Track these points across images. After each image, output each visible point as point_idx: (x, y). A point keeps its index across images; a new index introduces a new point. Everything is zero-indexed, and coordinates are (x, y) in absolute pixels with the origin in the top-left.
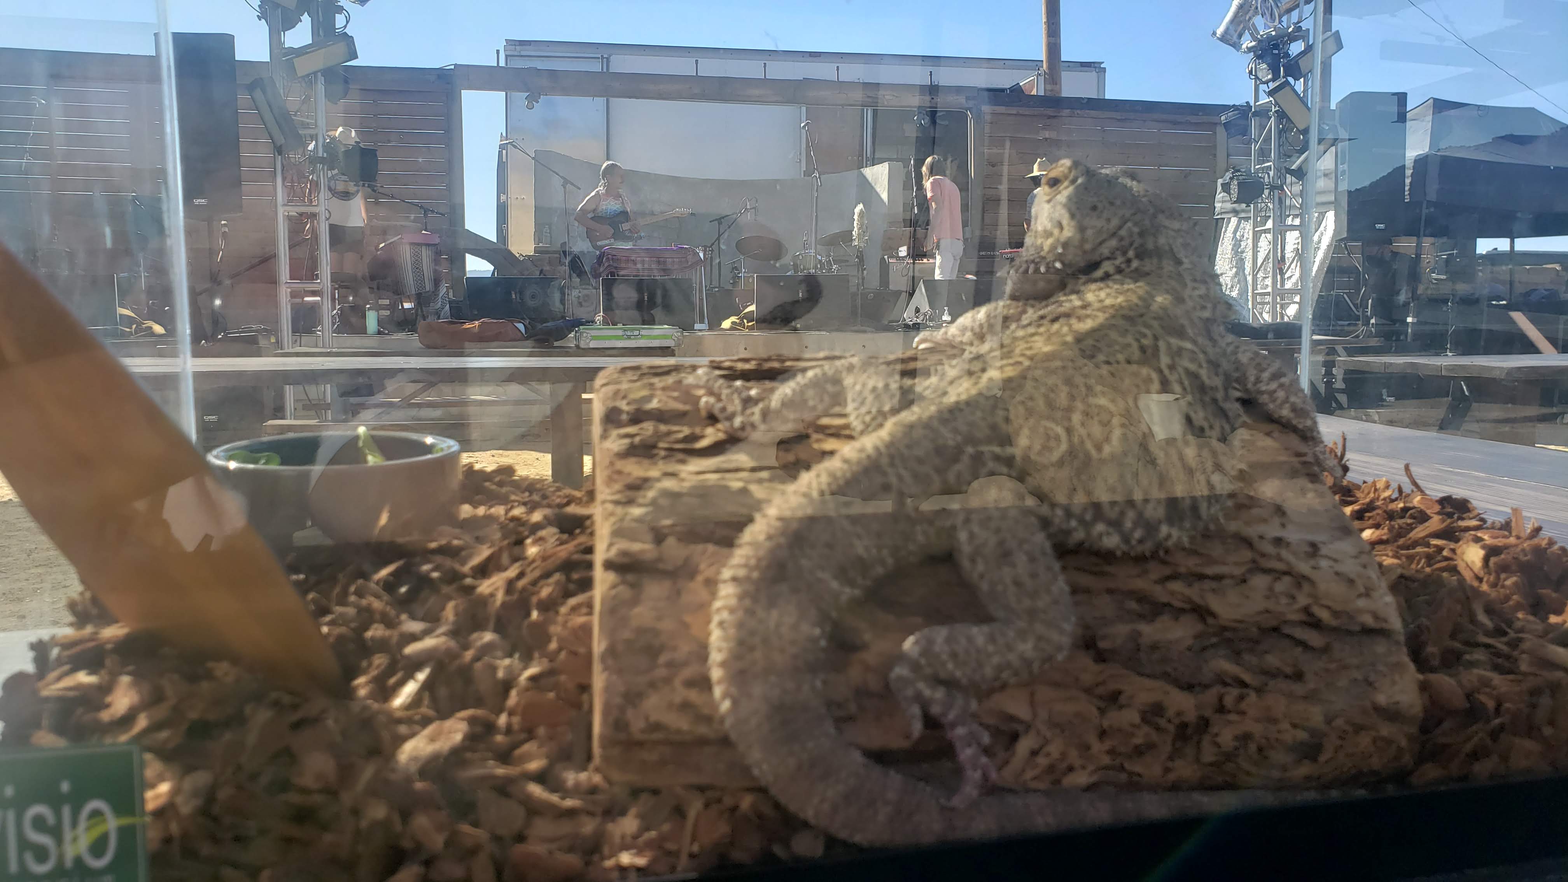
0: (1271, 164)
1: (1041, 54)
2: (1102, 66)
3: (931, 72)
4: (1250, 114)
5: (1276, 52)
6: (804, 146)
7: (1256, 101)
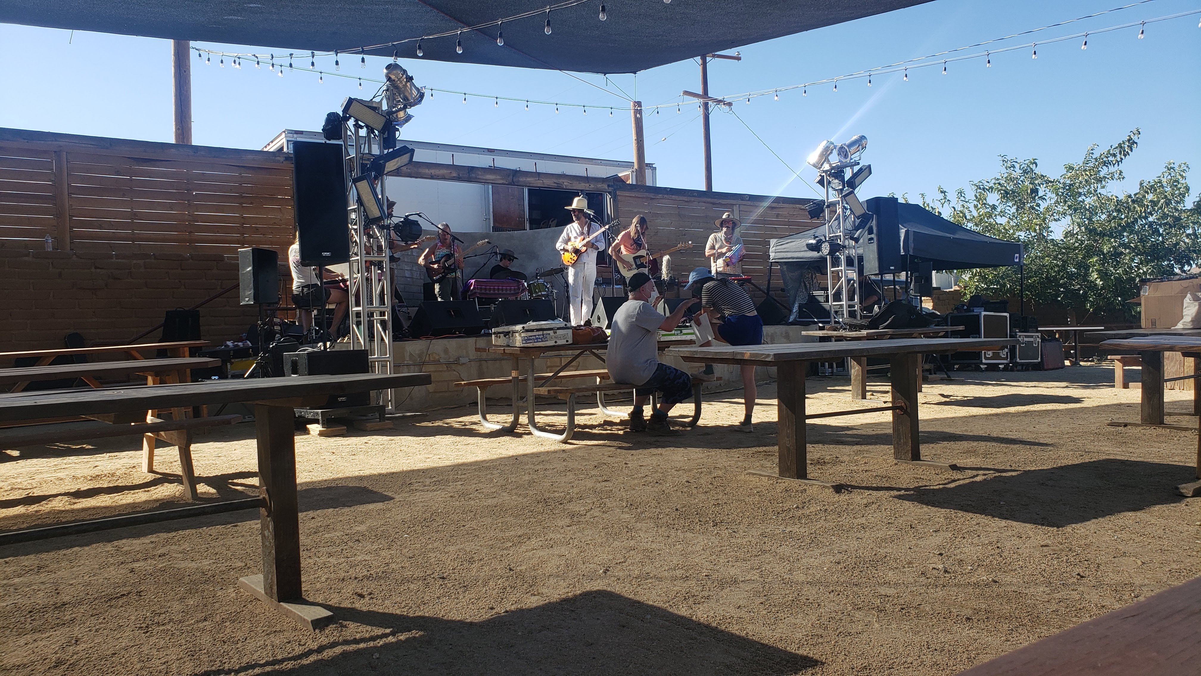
0: (841, 234)
2: (654, 166)
3: (586, 168)
4: (825, 206)
5: (843, 174)
6: (491, 210)
7: (828, 200)
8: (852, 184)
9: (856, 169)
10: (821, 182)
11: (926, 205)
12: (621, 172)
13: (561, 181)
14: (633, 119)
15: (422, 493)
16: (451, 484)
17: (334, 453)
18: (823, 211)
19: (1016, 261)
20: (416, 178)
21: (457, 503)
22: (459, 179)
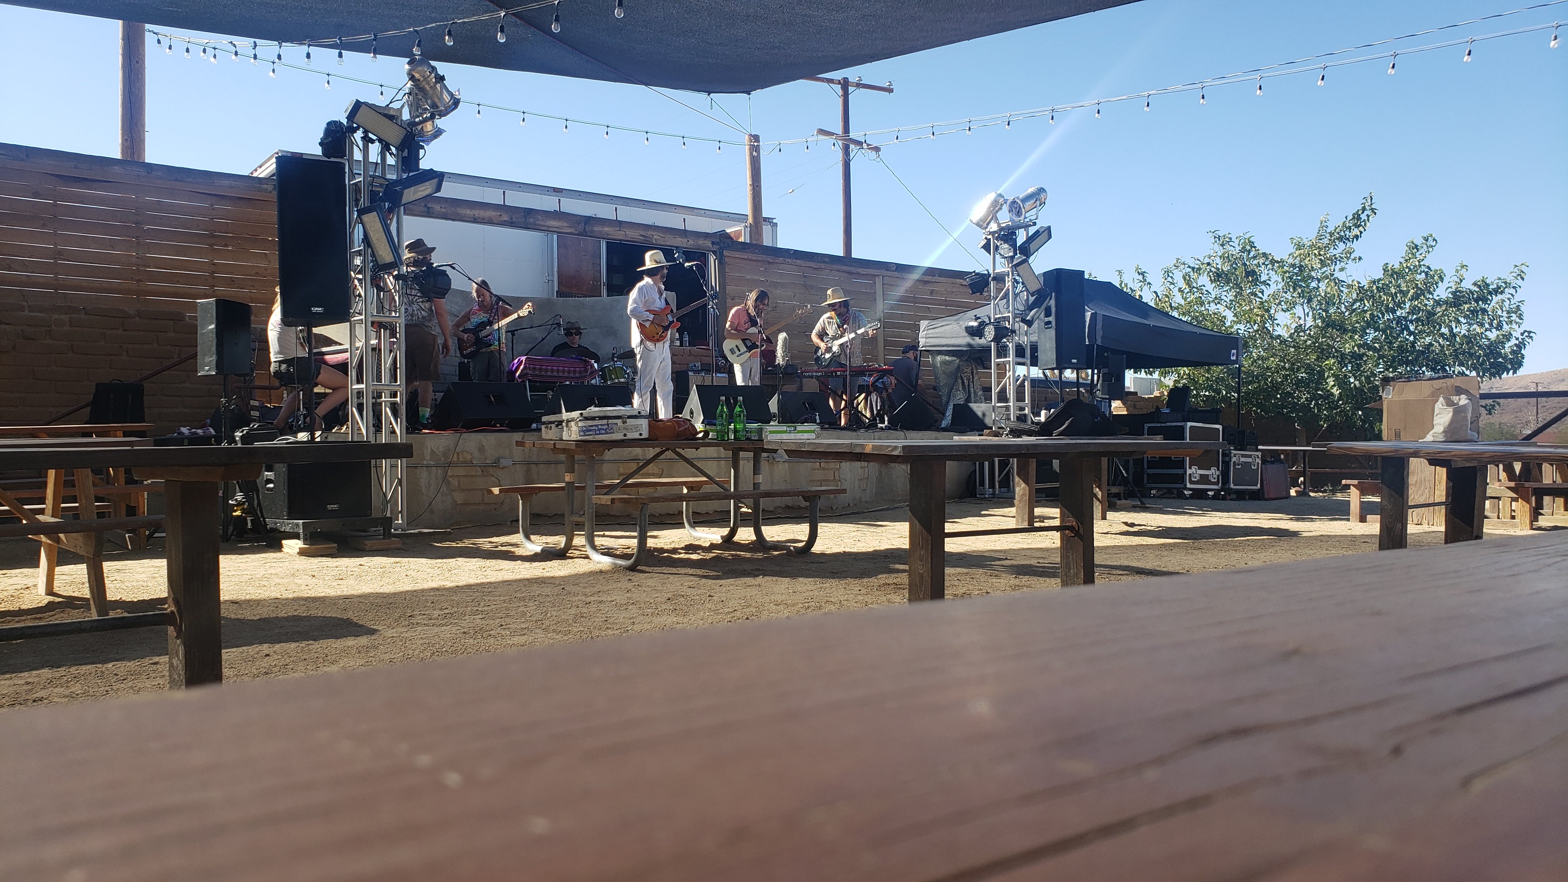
0: (1010, 315)
1: (747, 209)
2: (774, 221)
3: (684, 219)
4: (990, 279)
5: (1014, 237)
6: (556, 269)
7: (994, 270)
8: (1026, 250)
9: (1032, 230)
10: (987, 247)
11: (1123, 285)
12: (730, 227)
13: (650, 233)
14: (748, 158)
15: (425, 628)
16: (466, 618)
17: (314, 576)
18: (987, 284)
19: (1232, 358)
20: (453, 220)
21: (471, 641)
22: (511, 224)
